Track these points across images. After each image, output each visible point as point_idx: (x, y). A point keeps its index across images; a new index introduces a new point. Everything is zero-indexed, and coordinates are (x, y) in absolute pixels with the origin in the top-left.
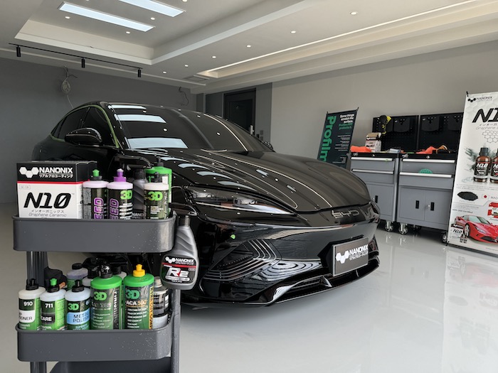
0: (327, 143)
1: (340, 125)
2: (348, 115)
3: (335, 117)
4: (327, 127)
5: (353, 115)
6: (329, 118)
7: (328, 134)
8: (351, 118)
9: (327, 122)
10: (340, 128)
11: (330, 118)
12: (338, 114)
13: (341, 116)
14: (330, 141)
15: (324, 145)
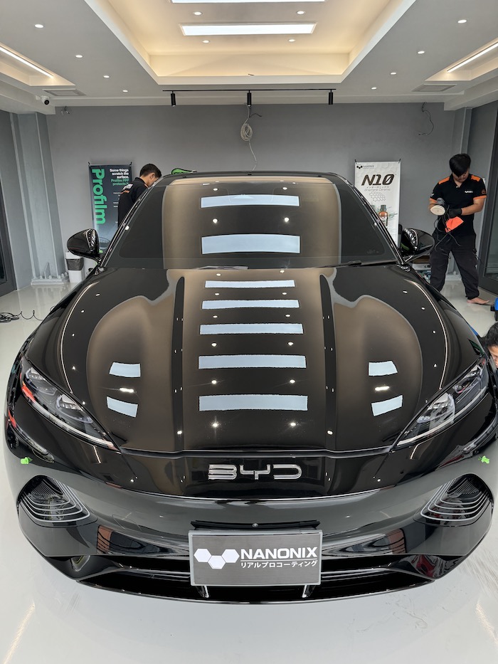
0: (100, 200)
1: (112, 180)
2: (120, 170)
3: (103, 170)
4: (95, 181)
5: (128, 170)
6: (94, 171)
7: (98, 190)
8: (125, 174)
9: (93, 176)
10: (114, 184)
11: (96, 171)
12: (106, 168)
13: (111, 170)
14: (104, 198)
15: (96, 203)
